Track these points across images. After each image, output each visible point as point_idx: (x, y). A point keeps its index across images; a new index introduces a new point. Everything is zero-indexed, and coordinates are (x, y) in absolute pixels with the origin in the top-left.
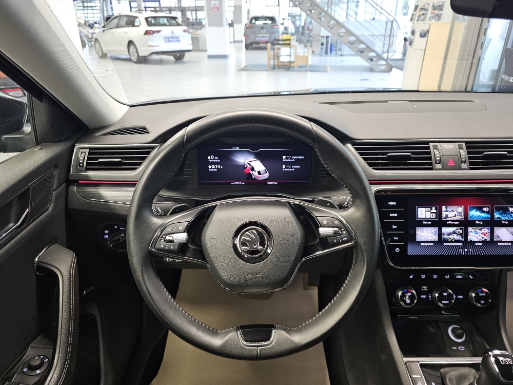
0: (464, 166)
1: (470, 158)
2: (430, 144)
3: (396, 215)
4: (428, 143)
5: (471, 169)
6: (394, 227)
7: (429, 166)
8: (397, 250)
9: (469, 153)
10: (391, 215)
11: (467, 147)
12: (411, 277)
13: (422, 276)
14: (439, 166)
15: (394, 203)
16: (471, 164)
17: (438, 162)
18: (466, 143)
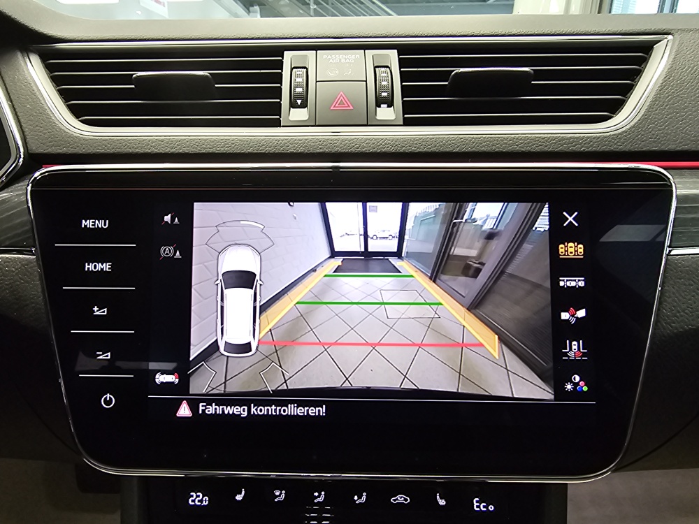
0: (384, 113)
1: (405, 91)
2: (285, 52)
3: (106, 267)
4: (279, 51)
5: (407, 123)
6: (97, 311)
7: (269, 115)
8: (108, 400)
9: (404, 77)
10: (89, 267)
11: (402, 63)
12: (239, 497)
13: (277, 493)
14: (300, 115)
15: (100, 224)
16: (407, 107)
17: (299, 102)
18: (402, 49)
